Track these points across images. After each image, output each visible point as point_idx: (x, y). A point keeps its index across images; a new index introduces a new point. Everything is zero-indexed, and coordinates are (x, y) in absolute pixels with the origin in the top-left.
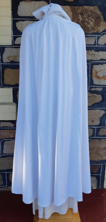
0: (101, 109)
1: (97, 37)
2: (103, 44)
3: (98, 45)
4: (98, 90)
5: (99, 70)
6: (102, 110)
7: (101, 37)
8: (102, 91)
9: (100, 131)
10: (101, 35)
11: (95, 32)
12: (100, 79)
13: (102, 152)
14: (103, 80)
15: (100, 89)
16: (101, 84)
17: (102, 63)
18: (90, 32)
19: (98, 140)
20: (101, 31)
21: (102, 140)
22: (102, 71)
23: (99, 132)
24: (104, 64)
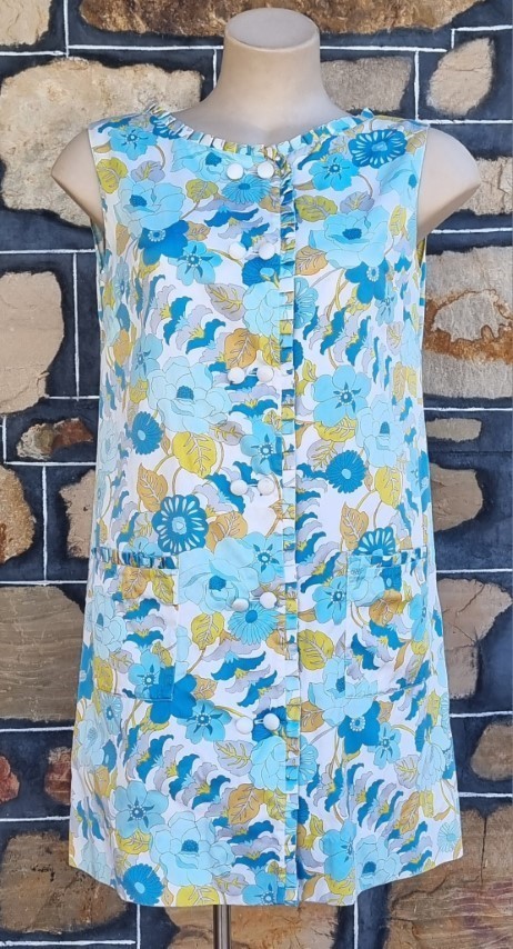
0: (476, 577)
1: (417, 57)
2: (464, 108)
3: (428, 112)
4: (447, 436)
5: (448, 293)
6: (488, 587)
7: (445, 58)
8: (478, 440)
9: (485, 744)
10: (448, 48)
11: (403, 22)
12: (458, 356)
13: (503, 911)
14: (478, 362)
15: (466, 431)
16: (472, 395)
17: (464, 241)
18: (368, 28)
19: (473, 813)
20: (448, 19)
21: (501, 814)
22: (470, 294)
23: (477, 756)
24: (479, 246)
